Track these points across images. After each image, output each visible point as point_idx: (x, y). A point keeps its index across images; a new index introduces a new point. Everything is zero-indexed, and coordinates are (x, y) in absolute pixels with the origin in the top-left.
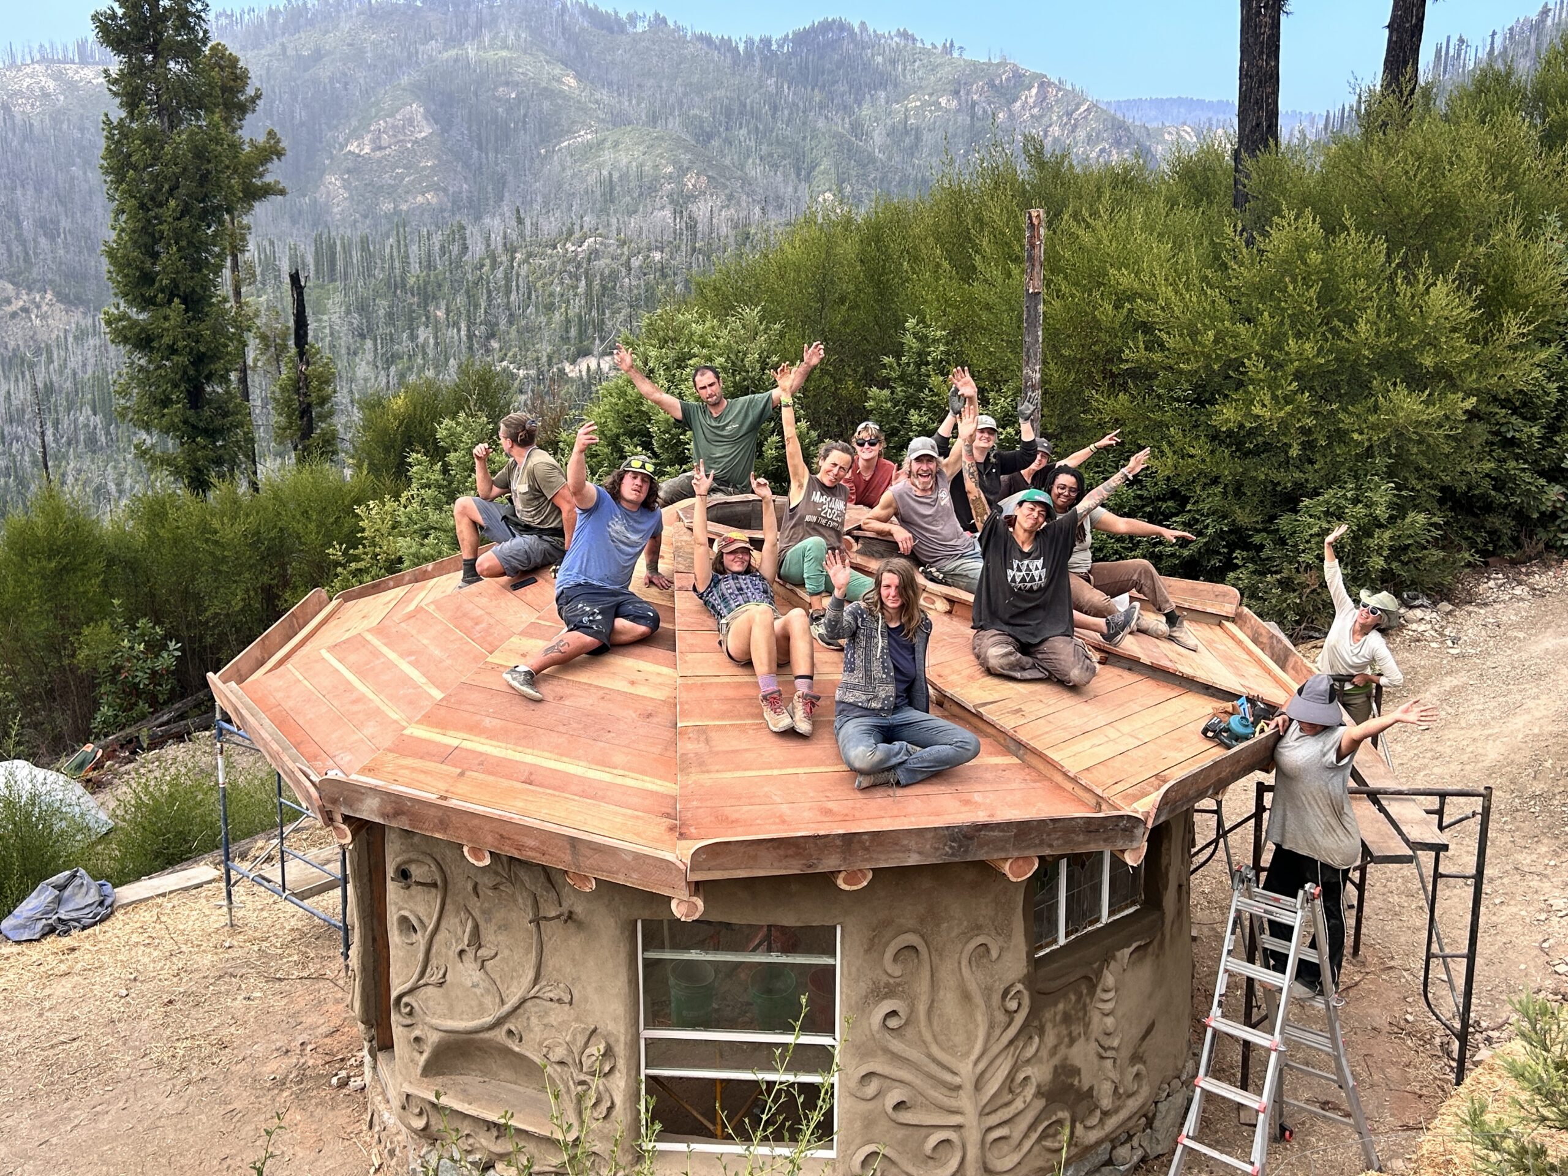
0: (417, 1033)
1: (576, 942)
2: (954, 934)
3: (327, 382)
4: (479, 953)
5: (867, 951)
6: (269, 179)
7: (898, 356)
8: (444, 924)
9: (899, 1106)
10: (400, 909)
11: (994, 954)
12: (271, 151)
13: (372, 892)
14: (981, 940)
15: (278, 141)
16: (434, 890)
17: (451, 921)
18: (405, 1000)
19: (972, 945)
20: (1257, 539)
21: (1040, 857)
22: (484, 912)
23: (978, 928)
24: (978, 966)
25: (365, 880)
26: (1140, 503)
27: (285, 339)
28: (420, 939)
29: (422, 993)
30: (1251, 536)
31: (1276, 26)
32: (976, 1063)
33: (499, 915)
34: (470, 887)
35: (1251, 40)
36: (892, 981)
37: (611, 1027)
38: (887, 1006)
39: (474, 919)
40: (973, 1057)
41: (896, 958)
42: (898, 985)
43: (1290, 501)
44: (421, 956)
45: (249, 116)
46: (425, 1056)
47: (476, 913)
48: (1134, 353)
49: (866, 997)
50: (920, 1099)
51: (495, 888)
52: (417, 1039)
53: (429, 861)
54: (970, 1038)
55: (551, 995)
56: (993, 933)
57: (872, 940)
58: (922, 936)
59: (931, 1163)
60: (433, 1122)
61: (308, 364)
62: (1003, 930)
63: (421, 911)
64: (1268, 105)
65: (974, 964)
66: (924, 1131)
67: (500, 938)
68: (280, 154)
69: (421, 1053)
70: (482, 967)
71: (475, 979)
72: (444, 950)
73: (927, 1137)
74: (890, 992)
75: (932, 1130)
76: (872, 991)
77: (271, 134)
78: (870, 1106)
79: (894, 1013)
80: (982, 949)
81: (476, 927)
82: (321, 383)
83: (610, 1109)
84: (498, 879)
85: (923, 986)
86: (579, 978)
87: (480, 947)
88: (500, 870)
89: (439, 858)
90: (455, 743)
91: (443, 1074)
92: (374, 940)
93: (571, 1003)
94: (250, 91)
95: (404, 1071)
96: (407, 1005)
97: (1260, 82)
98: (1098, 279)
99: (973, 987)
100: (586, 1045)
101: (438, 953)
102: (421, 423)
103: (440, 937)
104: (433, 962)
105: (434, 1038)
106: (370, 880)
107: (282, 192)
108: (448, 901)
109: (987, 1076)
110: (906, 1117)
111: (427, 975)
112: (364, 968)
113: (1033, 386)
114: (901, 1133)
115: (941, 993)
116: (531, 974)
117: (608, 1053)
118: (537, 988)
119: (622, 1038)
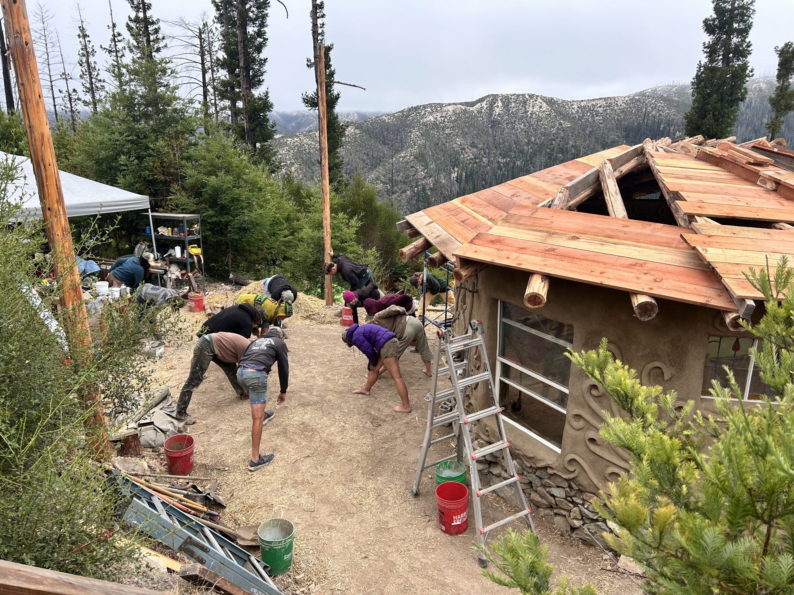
2: (640, 354)
9: (592, 441)
11: (666, 377)
14: (657, 364)
19: (651, 366)
23: (658, 357)
56: (668, 363)
58: (619, 348)
66: (605, 462)
73: (608, 466)
75: (610, 464)
78: (578, 433)
79: (595, 387)
80: (658, 370)
81: (466, 294)
87: (465, 304)
110: (593, 447)
114: (592, 457)
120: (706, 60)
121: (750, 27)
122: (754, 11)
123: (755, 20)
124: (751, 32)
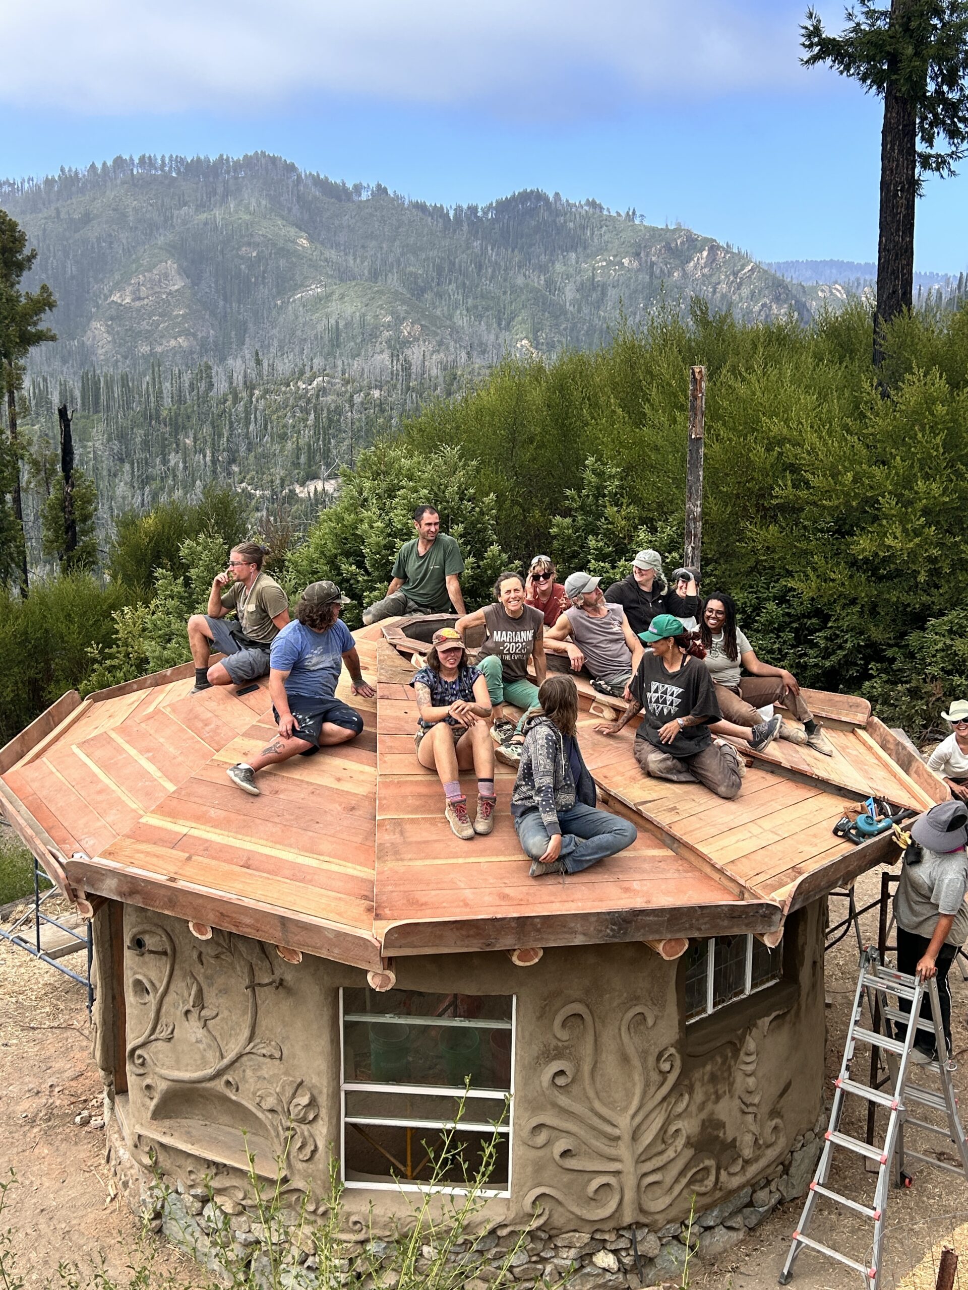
0: (148, 1081)
1: (286, 1005)
2: (615, 1004)
3: (89, 502)
4: (203, 1013)
5: (539, 1018)
6: (42, 326)
7: (579, 489)
8: (172, 987)
9: (565, 1154)
10: (135, 973)
11: (650, 1022)
12: (44, 303)
13: (112, 956)
14: (638, 1009)
15: (50, 295)
16: (164, 958)
17: (179, 985)
18: (138, 1052)
19: (630, 1014)
20: (889, 653)
21: (689, 939)
22: (206, 977)
23: (635, 999)
24: (636, 1032)
25: (107, 945)
26: (787, 619)
27: (53, 464)
28: (152, 999)
29: (153, 1047)
30: (884, 650)
31: (911, 207)
32: (633, 1116)
33: (220, 980)
34: (195, 955)
35: (889, 219)
36: (560, 1044)
37: (315, 1080)
38: (555, 1066)
39: (198, 983)
40: (631, 1111)
41: (564, 1025)
42: (566, 1048)
43: (918, 620)
44: (152, 1015)
45: (25, 273)
46: (155, 1101)
47: (200, 979)
48: (783, 491)
49: (538, 1058)
50: (584, 1147)
51: (217, 957)
52: (148, 1087)
53: (160, 931)
54: (629, 1096)
55: (264, 1051)
56: (650, 1003)
57: (543, 1008)
58: (587, 1006)
59: (593, 1203)
60: (161, 1159)
61: (73, 486)
62: (658, 1002)
63: (153, 976)
64: (903, 275)
65: (632, 1030)
66: (586, 1177)
67: (221, 1000)
68: (51, 306)
69: (152, 1099)
70: (205, 1025)
71: (199, 1036)
72: (172, 1010)
73: (590, 1180)
74: (559, 1054)
75: (593, 1175)
76: (543, 1053)
77: (44, 288)
78: (540, 1153)
79: (561, 1073)
80: (639, 1017)
81: (200, 991)
82: (84, 503)
83: (314, 1152)
84: (220, 949)
85: (587, 1049)
86: (288, 1038)
87: (203, 1008)
88: (221, 942)
89: (169, 930)
90: (184, 830)
91: (170, 1118)
92: (114, 998)
93: (281, 1059)
94: (27, 251)
95: (137, 1114)
96: (140, 1057)
97: (897, 255)
98: (753, 426)
99: (631, 1051)
100: (294, 1096)
101: (167, 1012)
102: (168, 540)
103: (168, 999)
104: (163, 1020)
105: (162, 1086)
106: (111, 946)
107: (53, 338)
108: (176, 967)
109: (644, 1127)
110: (571, 1163)
111: (157, 1031)
112: (104, 1022)
113: (694, 518)
114: (566, 1178)
115: (604, 1055)
116: (246, 1033)
117: (313, 1103)
118: (252, 1045)
119: (325, 1090)
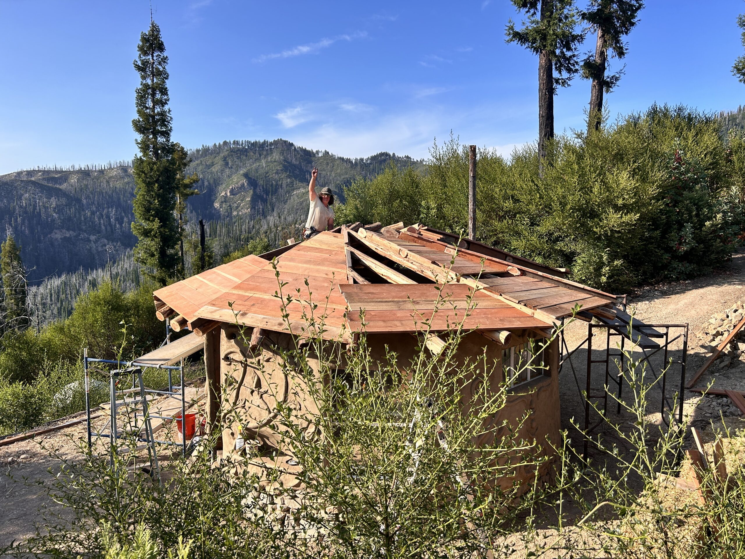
0: (232, 431)
3: (212, 258)
4: (260, 391)
8: (245, 380)
12: (195, 180)
17: (248, 378)
18: (227, 416)
27: (197, 244)
31: (552, 99)
35: (543, 104)
39: (258, 376)
44: (235, 395)
51: (267, 361)
52: (232, 434)
55: (291, 407)
61: (205, 252)
64: (550, 126)
69: (234, 439)
70: (261, 397)
71: (258, 403)
72: (245, 391)
81: (259, 379)
82: (209, 258)
84: (269, 356)
87: (260, 388)
90: (251, 295)
93: (300, 410)
94: (188, 159)
95: (226, 449)
97: (547, 118)
101: (242, 393)
103: (243, 386)
104: (240, 398)
111: (237, 403)
116: (282, 398)
120: (141, 154)
121: (171, 130)
122: (171, 118)
123: (173, 124)
124: (172, 134)
